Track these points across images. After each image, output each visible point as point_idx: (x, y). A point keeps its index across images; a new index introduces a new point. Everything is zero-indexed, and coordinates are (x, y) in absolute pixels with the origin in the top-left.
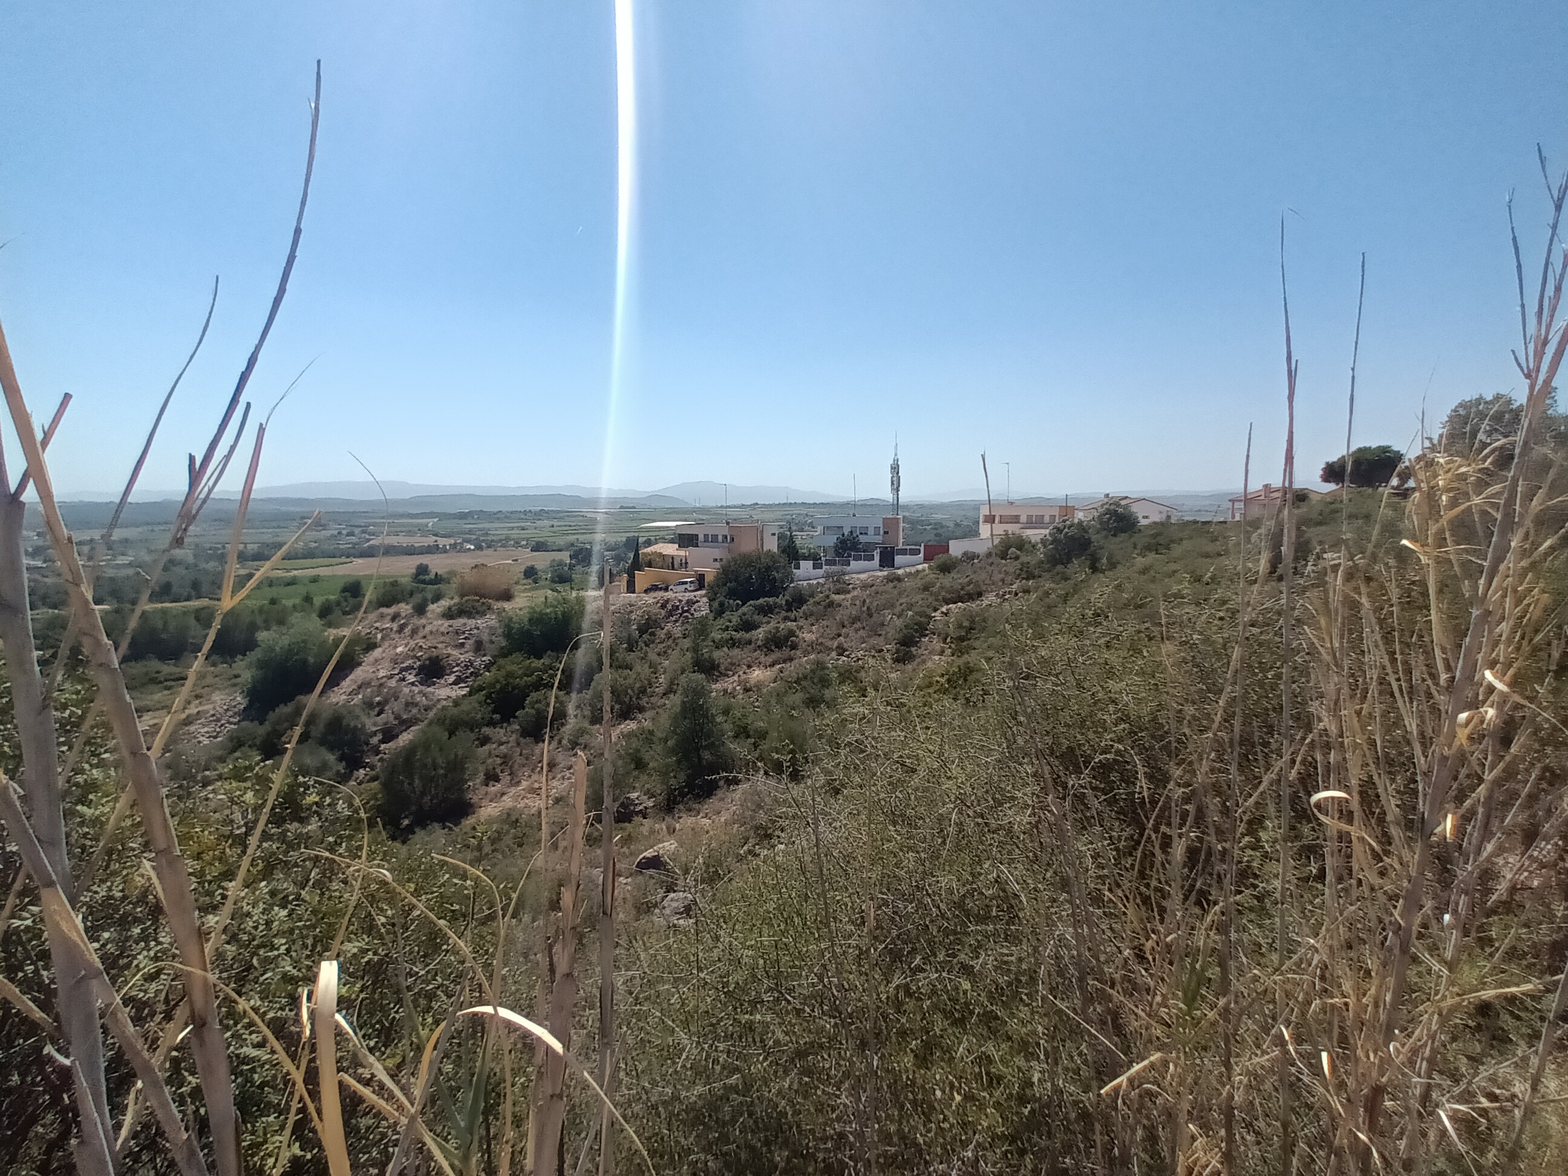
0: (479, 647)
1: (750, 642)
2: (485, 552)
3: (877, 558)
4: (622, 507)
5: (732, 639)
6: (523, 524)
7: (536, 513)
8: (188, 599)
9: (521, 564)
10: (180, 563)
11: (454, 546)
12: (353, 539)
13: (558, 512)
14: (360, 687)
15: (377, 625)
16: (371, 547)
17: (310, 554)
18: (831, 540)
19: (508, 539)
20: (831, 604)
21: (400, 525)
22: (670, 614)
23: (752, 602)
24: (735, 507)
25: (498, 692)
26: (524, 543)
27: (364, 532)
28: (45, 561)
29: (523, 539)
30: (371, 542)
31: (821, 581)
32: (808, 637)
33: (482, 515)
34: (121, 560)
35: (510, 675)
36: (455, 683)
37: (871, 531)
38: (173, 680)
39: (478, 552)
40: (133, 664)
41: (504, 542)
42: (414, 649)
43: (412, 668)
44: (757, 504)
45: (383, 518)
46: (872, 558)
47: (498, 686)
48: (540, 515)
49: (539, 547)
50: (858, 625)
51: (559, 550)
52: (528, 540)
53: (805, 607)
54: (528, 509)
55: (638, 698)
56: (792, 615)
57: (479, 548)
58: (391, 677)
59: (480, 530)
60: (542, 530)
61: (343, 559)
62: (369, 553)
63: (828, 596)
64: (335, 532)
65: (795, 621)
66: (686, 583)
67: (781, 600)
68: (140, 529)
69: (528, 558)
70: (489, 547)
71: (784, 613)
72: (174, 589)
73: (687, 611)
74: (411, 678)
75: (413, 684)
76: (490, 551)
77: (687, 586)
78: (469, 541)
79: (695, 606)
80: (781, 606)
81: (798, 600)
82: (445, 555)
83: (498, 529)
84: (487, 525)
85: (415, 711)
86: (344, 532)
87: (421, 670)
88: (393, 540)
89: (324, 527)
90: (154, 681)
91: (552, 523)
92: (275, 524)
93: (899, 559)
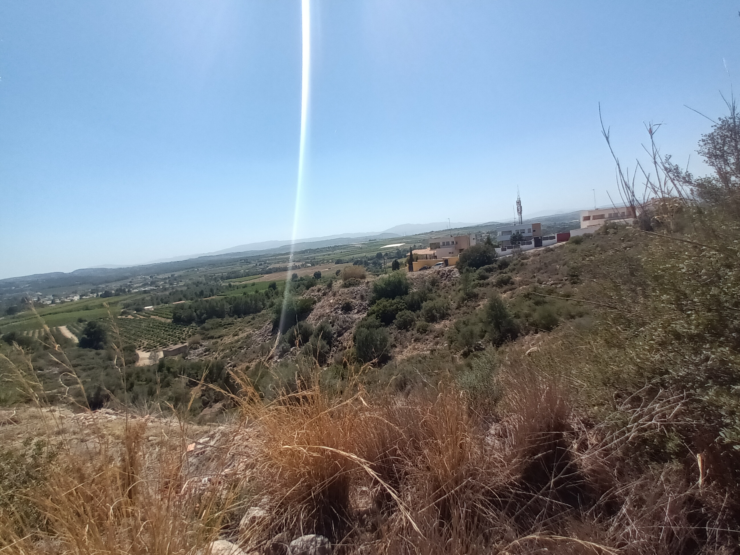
0: (362, 298)
1: (488, 284)
2: (316, 267)
3: (533, 243)
4: (370, 240)
5: (479, 283)
6: (329, 253)
7: (333, 247)
8: (210, 296)
9: (332, 270)
10: (201, 283)
11: (303, 265)
12: (262, 267)
13: (341, 246)
14: (320, 317)
15: (312, 294)
16: (270, 269)
17: (248, 275)
18: (508, 237)
19: (324, 260)
20: (522, 264)
21: (279, 259)
22: (442, 277)
23: (481, 267)
24: (422, 234)
25: (381, 314)
26: (330, 261)
27: (265, 263)
28: (156, 287)
29: (330, 259)
30: (269, 267)
31: (511, 255)
32: (518, 279)
33: (311, 251)
34: (181, 284)
35: (385, 306)
36: (357, 313)
37: (526, 231)
38: (227, 325)
39: (313, 267)
40: (209, 320)
41: (323, 261)
42: (337, 301)
43: (339, 308)
44: (433, 232)
45: (271, 257)
46: (531, 243)
47: (381, 311)
48: (335, 248)
49: (338, 262)
50: (542, 271)
51: (347, 262)
52: (332, 259)
53: (509, 267)
54: (329, 246)
55: (447, 311)
56: (504, 271)
57: (313, 265)
58: (331, 312)
59: (311, 257)
60: (337, 254)
61: (260, 275)
62: (269, 272)
63: (520, 261)
64: (255, 265)
65: (506, 273)
66: (440, 264)
67: (494, 265)
68: (184, 271)
69: (337, 267)
70: (317, 264)
71: (499, 271)
72: (205, 293)
73: (449, 275)
74: (340, 312)
75: (341, 314)
76: (318, 266)
77: (441, 265)
78: (308, 263)
79: (452, 272)
80: (496, 268)
81: (504, 265)
82: (299, 270)
83: (319, 256)
84: (313, 255)
85: (347, 324)
86: (258, 264)
87: (343, 309)
88: (277, 266)
89: (250, 263)
90: (221, 326)
91: (341, 251)
92: (231, 264)
93: (544, 242)
